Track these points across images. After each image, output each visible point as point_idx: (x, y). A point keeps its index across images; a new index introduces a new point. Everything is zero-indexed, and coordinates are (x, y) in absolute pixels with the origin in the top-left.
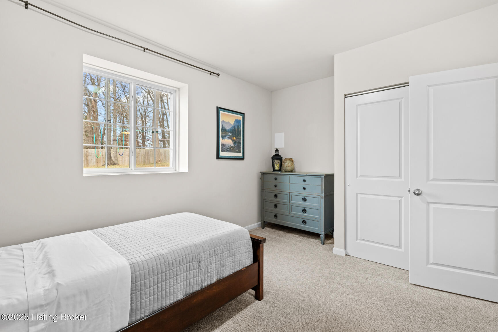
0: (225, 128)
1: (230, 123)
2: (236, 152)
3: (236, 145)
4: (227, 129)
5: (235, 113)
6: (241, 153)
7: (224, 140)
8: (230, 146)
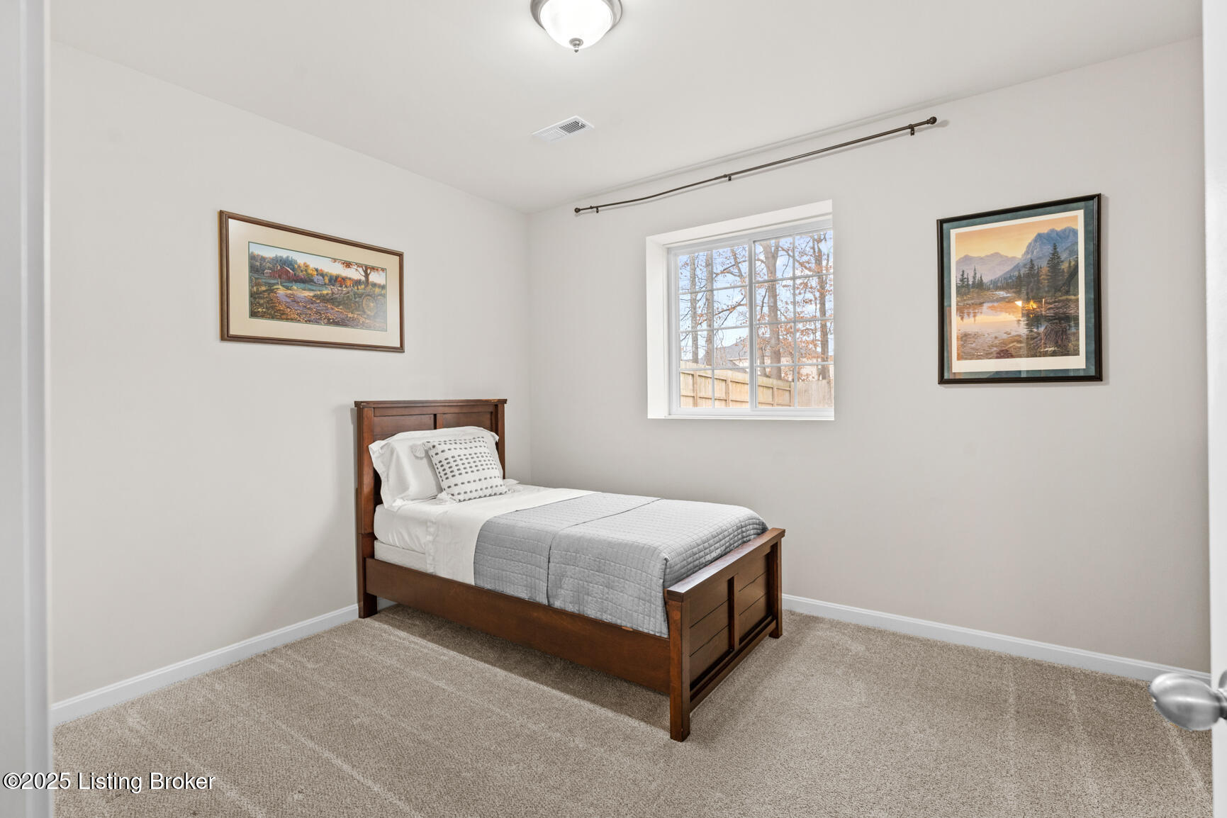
0: (978, 276)
1: (1001, 256)
2: (1045, 354)
3: (1042, 329)
4: (986, 280)
5: (1031, 211)
6: (1077, 354)
7: (969, 321)
8: (1005, 336)
